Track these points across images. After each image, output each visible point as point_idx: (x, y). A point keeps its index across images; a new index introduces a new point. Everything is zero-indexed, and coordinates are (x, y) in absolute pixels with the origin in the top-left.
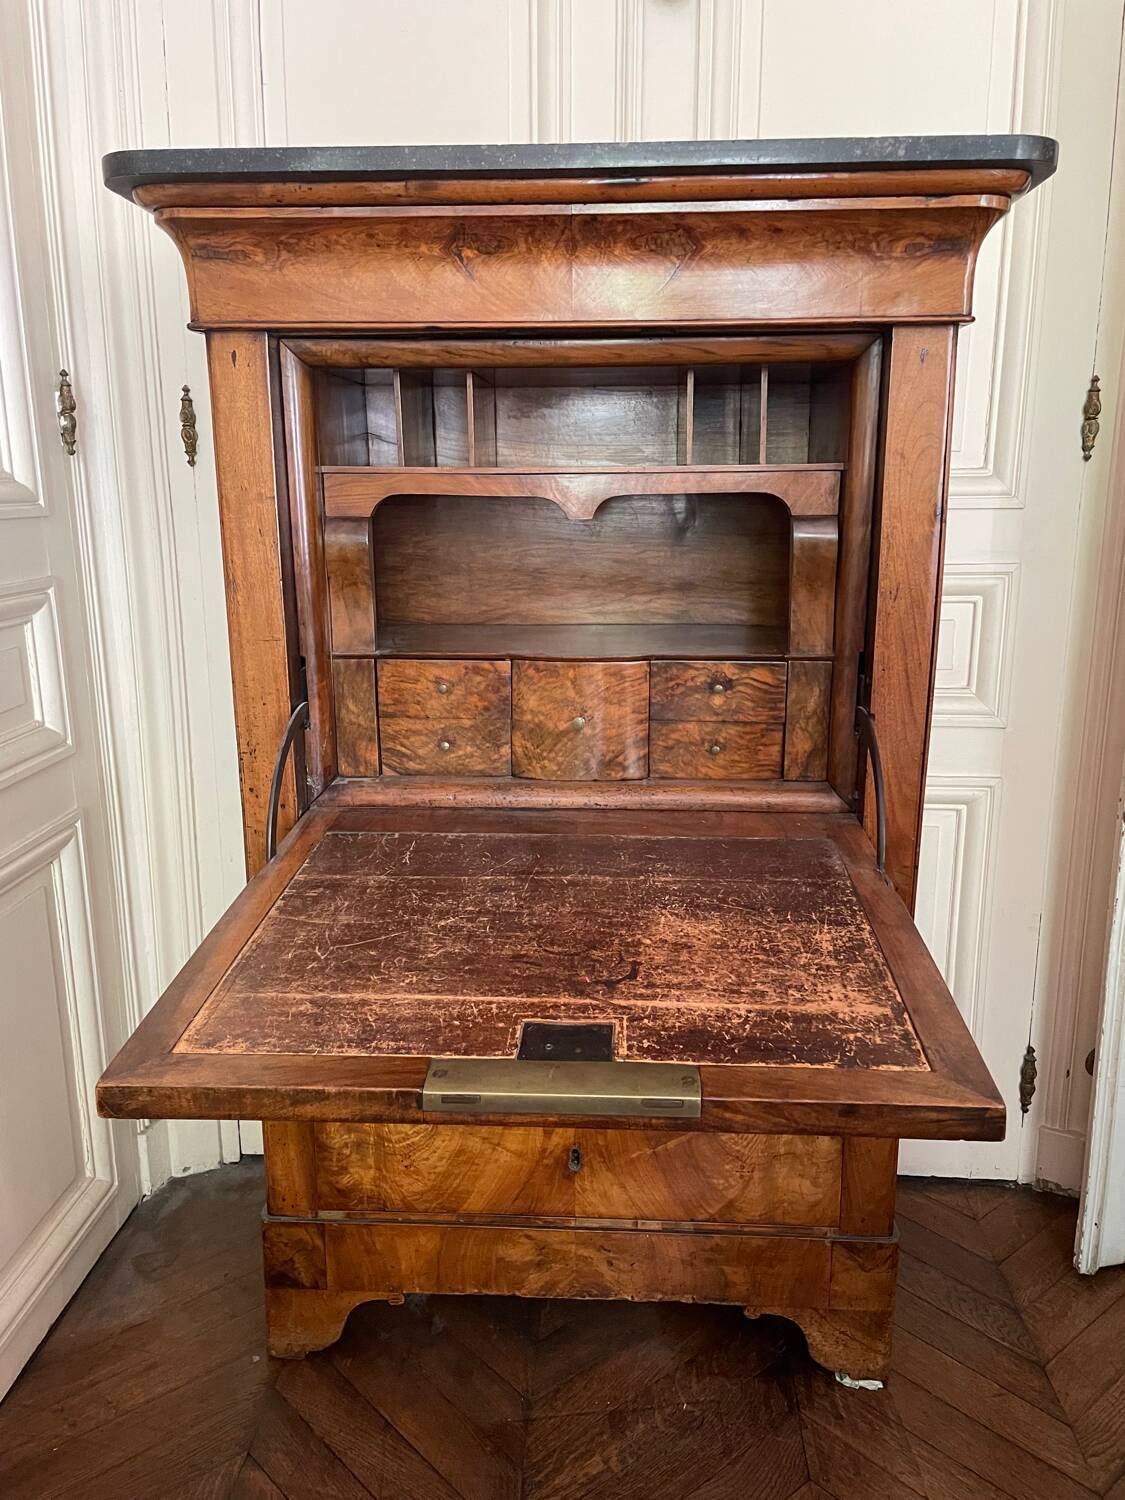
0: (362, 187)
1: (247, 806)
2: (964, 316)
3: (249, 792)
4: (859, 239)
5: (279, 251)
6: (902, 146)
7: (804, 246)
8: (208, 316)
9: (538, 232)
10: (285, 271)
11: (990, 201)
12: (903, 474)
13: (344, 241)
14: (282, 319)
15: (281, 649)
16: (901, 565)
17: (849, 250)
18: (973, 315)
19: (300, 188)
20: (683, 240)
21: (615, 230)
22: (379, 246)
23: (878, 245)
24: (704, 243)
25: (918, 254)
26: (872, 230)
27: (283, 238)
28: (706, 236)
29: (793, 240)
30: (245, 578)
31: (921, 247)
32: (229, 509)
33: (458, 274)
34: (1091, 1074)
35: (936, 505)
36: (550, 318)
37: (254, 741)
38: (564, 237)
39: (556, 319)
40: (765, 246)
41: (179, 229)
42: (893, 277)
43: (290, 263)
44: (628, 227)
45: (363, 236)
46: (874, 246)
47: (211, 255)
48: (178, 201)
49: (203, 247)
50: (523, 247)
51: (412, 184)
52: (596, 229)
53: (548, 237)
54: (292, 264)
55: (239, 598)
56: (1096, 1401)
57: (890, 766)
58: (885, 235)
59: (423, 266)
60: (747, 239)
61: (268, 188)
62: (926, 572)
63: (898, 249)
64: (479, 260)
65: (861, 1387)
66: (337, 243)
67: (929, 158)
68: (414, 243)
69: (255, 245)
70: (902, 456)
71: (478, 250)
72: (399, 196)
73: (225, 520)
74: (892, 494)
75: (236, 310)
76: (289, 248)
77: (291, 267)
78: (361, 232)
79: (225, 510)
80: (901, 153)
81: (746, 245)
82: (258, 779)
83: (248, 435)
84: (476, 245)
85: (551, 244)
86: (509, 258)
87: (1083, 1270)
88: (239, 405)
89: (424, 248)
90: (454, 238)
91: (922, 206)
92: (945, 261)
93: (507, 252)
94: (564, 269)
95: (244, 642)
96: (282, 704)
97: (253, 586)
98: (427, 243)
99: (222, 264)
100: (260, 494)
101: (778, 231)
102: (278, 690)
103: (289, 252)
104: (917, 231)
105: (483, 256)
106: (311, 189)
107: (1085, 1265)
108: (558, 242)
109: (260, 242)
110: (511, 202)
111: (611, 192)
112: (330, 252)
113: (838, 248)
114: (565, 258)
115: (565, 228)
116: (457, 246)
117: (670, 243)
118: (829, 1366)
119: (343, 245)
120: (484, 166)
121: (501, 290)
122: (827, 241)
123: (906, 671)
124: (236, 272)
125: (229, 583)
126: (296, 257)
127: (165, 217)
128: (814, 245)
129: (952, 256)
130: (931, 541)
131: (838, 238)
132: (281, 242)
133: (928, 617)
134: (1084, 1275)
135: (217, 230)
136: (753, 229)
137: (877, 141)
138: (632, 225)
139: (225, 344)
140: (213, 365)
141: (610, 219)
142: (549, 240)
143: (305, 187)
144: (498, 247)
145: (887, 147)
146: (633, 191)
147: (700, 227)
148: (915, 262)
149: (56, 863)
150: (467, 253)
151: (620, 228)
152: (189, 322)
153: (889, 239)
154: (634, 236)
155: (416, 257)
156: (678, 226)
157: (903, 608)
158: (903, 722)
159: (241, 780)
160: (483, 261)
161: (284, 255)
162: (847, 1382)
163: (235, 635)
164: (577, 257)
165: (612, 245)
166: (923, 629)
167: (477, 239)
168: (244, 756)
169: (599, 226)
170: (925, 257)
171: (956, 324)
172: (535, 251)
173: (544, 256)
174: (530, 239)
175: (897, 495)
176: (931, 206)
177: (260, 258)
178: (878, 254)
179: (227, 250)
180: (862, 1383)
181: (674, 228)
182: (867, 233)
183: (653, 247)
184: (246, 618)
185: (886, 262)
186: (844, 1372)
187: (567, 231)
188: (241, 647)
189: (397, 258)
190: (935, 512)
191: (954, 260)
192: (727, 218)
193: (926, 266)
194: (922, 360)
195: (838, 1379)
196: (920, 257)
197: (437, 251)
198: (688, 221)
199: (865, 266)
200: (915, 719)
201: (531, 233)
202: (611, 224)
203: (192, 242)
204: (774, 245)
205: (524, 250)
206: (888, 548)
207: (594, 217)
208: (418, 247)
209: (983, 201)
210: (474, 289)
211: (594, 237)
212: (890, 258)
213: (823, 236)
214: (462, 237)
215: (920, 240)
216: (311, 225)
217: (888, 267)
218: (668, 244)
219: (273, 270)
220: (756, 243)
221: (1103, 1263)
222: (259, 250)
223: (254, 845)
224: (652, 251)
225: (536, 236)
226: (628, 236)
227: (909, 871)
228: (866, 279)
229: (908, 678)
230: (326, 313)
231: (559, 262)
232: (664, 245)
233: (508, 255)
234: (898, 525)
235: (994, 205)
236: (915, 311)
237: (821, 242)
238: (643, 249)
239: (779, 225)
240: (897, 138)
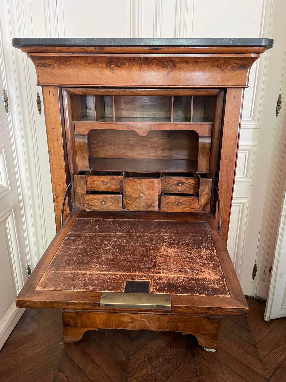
0: (83, 48)
1: (56, 210)
2: (246, 86)
3: (56, 207)
4: (219, 65)
5: (61, 65)
6: (231, 41)
7: (204, 66)
8: (42, 82)
9: (132, 61)
10: (63, 70)
11: (254, 55)
12: (228, 128)
13: (79, 63)
14: (62, 83)
15: (64, 170)
16: (227, 151)
17: (216, 67)
18: (249, 85)
19: (66, 48)
20: (171, 64)
21: (153, 61)
22: (88, 64)
23: (224, 66)
24: (176, 65)
25: (234, 69)
26: (223, 62)
27: (62, 61)
28: (177, 63)
29: (201, 64)
30: (54, 152)
31: (235, 67)
32: (49, 134)
33: (110, 72)
34: (271, 273)
35: (237, 136)
36: (135, 84)
37: (57, 194)
38: (139, 63)
39: (137, 85)
40: (193, 66)
41: (34, 58)
42: (227, 75)
43: (64, 68)
44: (156, 60)
45: (84, 61)
46: (223, 66)
47: (43, 65)
48: (33, 51)
49: (40, 63)
50: (127, 64)
51: (97, 48)
52: (147, 61)
53: (134, 62)
54: (65, 68)
55: (53, 157)
56: (268, 355)
57: (222, 203)
58: (226, 64)
59: (100, 70)
60: (189, 64)
61: (57, 48)
62: (234, 153)
63: (229, 67)
64: (115, 68)
65: (210, 351)
66: (77, 63)
67: (238, 44)
68: (98, 63)
69: (54, 63)
70: (228, 122)
71: (115, 65)
72: (94, 51)
73: (48, 136)
74: (225, 132)
75: (49, 80)
76: (64, 64)
77: (64, 69)
78: (84, 60)
79: (48, 134)
80: (231, 43)
81: (188, 66)
82: (58, 204)
83: (54, 114)
84: (115, 64)
85: (135, 64)
86: (124, 68)
87: (266, 320)
88: (51, 106)
89: (100, 65)
90: (109, 62)
91: (236, 56)
92: (242, 71)
93: (123, 66)
94: (139, 71)
95: (54, 168)
96: (64, 185)
97: (56, 154)
98: (101, 63)
99: (45, 68)
100: (57, 130)
101: (197, 62)
102: (63, 181)
103: (64, 65)
104: (235, 63)
105: (117, 67)
106: (69, 49)
107: (267, 319)
108: (137, 64)
109: (56, 62)
110: (124, 53)
111: (151, 51)
112: (75, 65)
113: (213, 67)
114: (139, 68)
115: (139, 60)
116: (110, 64)
117: (168, 64)
118: (203, 346)
119: (78, 63)
120: (117, 44)
121: (121, 76)
122: (210, 65)
123: (227, 179)
124: (49, 70)
125: (50, 153)
126: (66, 66)
127: (29, 55)
128: (206, 66)
129: (244, 69)
130: (235, 145)
131: (213, 64)
132: (61, 63)
133: (234, 165)
134: (266, 322)
135: (44, 59)
136: (190, 61)
137: (224, 40)
138: (157, 60)
139: (47, 89)
140: (44, 95)
141: (151, 58)
142: (134, 63)
143: (68, 48)
144: (121, 65)
145: (227, 41)
146: (158, 51)
147: (175, 61)
148: (234, 71)
149: (7, 220)
150: (112, 66)
151: (154, 61)
152: (37, 83)
153: (227, 64)
154: (158, 63)
155: (98, 67)
156: (170, 60)
157: (227, 162)
158: (226, 192)
159: (54, 204)
160: (117, 69)
161: (63, 66)
162: (207, 350)
163: (52, 167)
164: (142, 68)
165: (152, 65)
166: (232, 168)
167: (115, 62)
168: (55, 198)
169: (148, 60)
170: (236, 70)
171: (244, 88)
172: (131, 66)
173: (133, 67)
174: (129, 63)
175: (227, 133)
176: (239, 56)
177: (56, 66)
178: (224, 69)
179: (47, 64)
180: (211, 350)
181: (169, 61)
182: (220, 63)
183: (163, 66)
184: (54, 163)
185: (226, 71)
186: (206, 347)
187: (140, 61)
188: (53, 170)
189: (93, 67)
190: (237, 138)
191: (244, 71)
192: (183, 58)
193: (236, 72)
194: (235, 97)
195: (205, 349)
196: (235, 69)
197: (104, 65)
198: (173, 59)
199: (220, 72)
200: (229, 191)
201: (130, 61)
202: (151, 59)
203: (37, 62)
204: (196, 66)
205: (128, 66)
206: (224, 147)
207: (147, 58)
208: (99, 64)
209: (253, 55)
210: (114, 76)
211: (147, 63)
212: (227, 70)
213: (209, 64)
214: (111, 62)
215: (235, 65)
216: (70, 58)
217: (226, 72)
218: (167, 65)
219: (60, 69)
220: (190, 65)
221: (272, 318)
222: (56, 64)
223: (58, 220)
224: (163, 67)
225: (131, 62)
226: (156, 63)
227: (227, 229)
228: (220, 75)
229: (228, 180)
230: (74, 82)
231: (137, 69)
232: (166, 65)
233: (123, 67)
234: (227, 141)
235: (256, 56)
236: (233, 84)
237: (208, 65)
238: (160, 66)
239: (197, 60)
240: (230, 38)
